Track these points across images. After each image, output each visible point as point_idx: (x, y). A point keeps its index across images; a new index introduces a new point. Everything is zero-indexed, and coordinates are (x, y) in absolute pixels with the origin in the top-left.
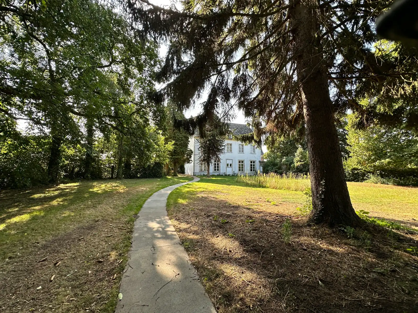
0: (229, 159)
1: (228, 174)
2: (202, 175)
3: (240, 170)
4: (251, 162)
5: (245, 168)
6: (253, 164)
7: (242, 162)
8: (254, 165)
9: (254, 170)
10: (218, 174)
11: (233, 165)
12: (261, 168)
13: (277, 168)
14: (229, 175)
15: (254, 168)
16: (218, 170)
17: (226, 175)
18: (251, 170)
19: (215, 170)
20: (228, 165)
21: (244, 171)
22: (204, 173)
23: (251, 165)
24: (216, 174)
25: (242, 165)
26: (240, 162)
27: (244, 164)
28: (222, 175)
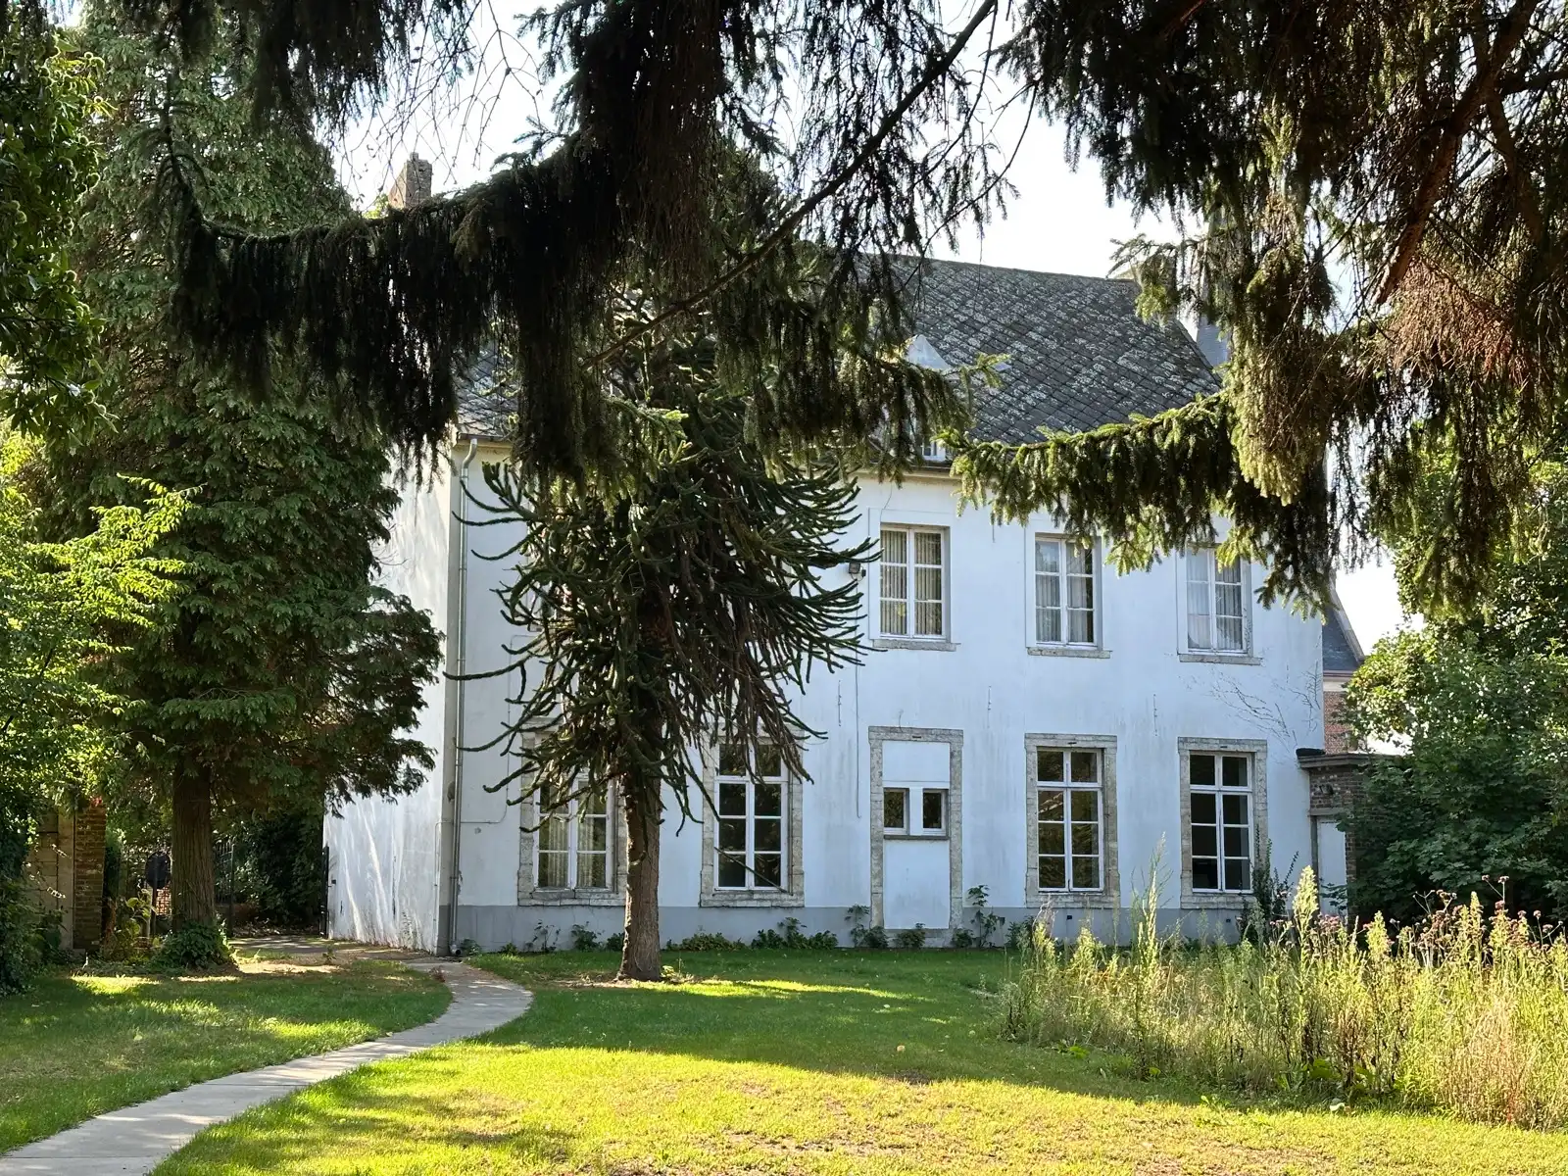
0: (918, 735)
1: (896, 921)
2: (562, 941)
3: (1050, 874)
4: (1201, 767)
5: (1124, 845)
6: (1219, 789)
7: (1086, 762)
8: (1235, 808)
9: (1235, 877)
10: (770, 923)
11: (967, 811)
12: (1334, 841)
13: (1534, 849)
14: (912, 940)
15: (1235, 842)
16: (768, 873)
17: (874, 943)
18: (1203, 874)
19: (732, 873)
20: (894, 805)
21: (1113, 883)
22: (580, 918)
23: (1201, 807)
24: (743, 928)
25: (1085, 806)
26: (1048, 764)
27: (1108, 789)
28: (823, 945)
